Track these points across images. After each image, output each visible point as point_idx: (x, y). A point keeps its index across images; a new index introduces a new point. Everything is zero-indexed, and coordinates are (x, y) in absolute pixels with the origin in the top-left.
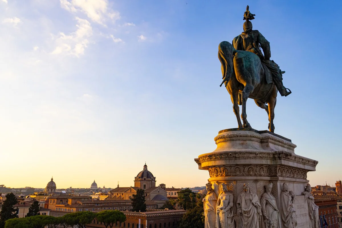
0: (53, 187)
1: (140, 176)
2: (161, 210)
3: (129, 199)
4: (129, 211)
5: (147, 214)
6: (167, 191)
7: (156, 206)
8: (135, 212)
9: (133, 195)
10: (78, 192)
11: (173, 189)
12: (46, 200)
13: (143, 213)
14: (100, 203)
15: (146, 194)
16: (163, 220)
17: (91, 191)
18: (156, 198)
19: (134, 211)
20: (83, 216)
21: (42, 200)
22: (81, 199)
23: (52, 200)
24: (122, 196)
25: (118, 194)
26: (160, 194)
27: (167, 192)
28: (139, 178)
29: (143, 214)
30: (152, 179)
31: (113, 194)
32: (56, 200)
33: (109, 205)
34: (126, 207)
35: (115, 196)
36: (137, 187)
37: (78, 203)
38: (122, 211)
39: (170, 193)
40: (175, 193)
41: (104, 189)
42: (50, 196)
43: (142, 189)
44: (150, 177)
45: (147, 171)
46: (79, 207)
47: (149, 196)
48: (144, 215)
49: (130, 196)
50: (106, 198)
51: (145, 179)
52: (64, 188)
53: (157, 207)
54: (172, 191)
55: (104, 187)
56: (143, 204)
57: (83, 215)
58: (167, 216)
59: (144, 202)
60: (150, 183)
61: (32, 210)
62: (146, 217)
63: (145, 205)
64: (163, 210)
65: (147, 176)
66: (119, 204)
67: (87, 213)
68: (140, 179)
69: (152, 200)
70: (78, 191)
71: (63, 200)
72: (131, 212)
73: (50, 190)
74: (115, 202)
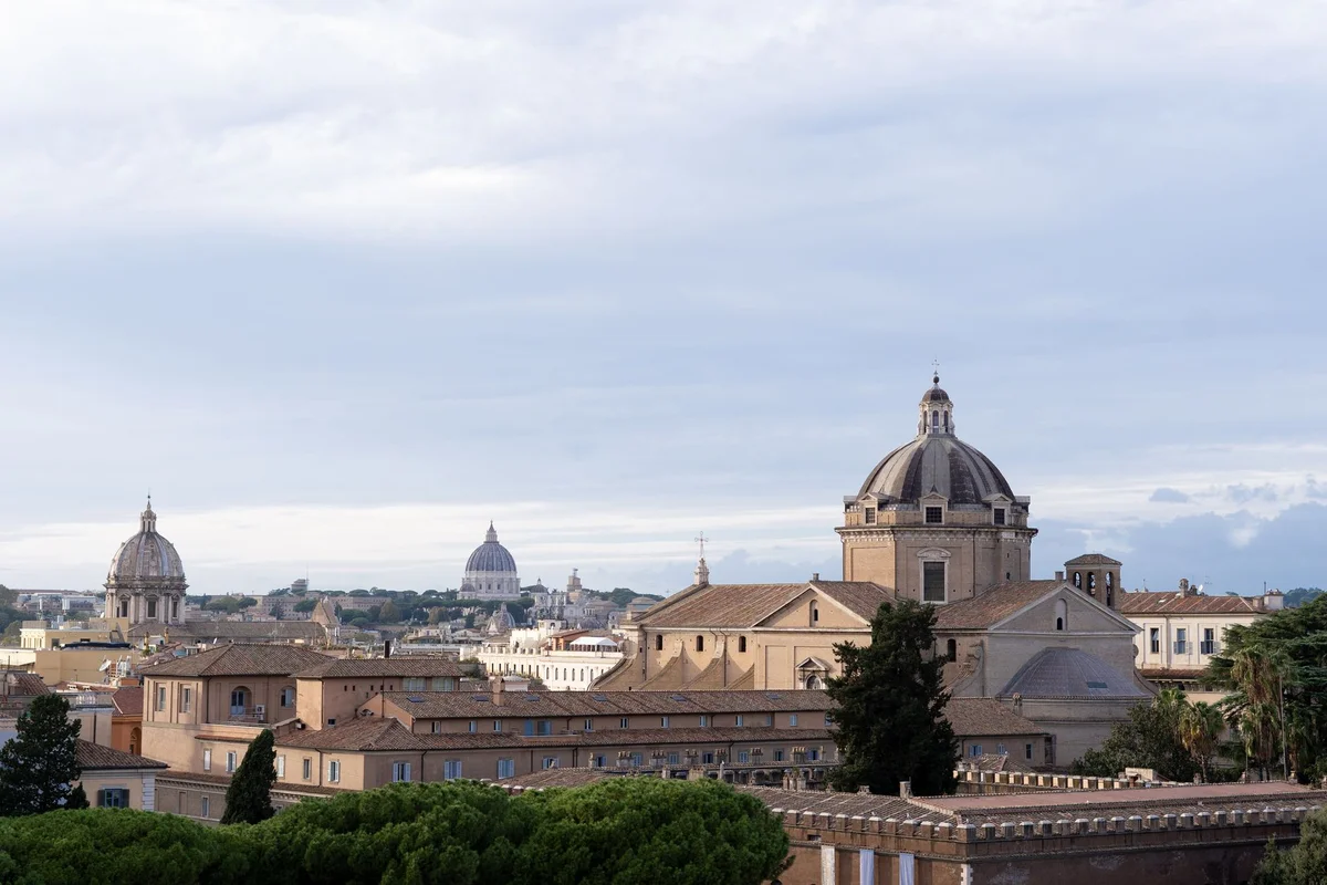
0: (162, 579)
1: (888, 484)
2: (1093, 785)
3: (801, 686)
4: (811, 785)
5: (965, 814)
6: (1133, 614)
7: (1039, 749)
8: (864, 792)
9: (846, 652)
10: (360, 626)
11: (1190, 601)
12: (114, 684)
13: (929, 805)
14: (560, 712)
15: (952, 645)
16: (1113, 865)
17: (466, 611)
18: (1032, 676)
19: (853, 789)
20: (423, 825)
21: (87, 685)
22: (402, 677)
23: (167, 684)
24: (742, 662)
25: (700, 639)
26: (1071, 645)
27: (1133, 630)
28: (882, 505)
29: (938, 818)
30: (1000, 514)
31: (660, 638)
32: (197, 687)
33: (634, 732)
34: (779, 756)
35: (681, 661)
36: (869, 587)
37: (378, 714)
38: (751, 789)
39: (1162, 637)
40: (1209, 633)
41: (574, 595)
42: (147, 653)
43: (913, 603)
44: (978, 500)
45: (949, 444)
46: (382, 744)
47: (978, 658)
48: (944, 818)
49: (809, 663)
50: (604, 677)
51: (934, 514)
52: (248, 593)
53: (1050, 754)
54: (1176, 623)
55: (575, 583)
56: (930, 722)
57: (431, 816)
58: (1148, 832)
59: (938, 706)
60: (979, 551)
61: (27, 765)
62: (964, 839)
63: (946, 731)
64: (1109, 786)
65: (953, 489)
66: (718, 722)
67: (456, 805)
68: (890, 515)
69: (999, 698)
70: (362, 614)
71: (257, 688)
72: (830, 795)
73: (138, 608)
74: (686, 709)
